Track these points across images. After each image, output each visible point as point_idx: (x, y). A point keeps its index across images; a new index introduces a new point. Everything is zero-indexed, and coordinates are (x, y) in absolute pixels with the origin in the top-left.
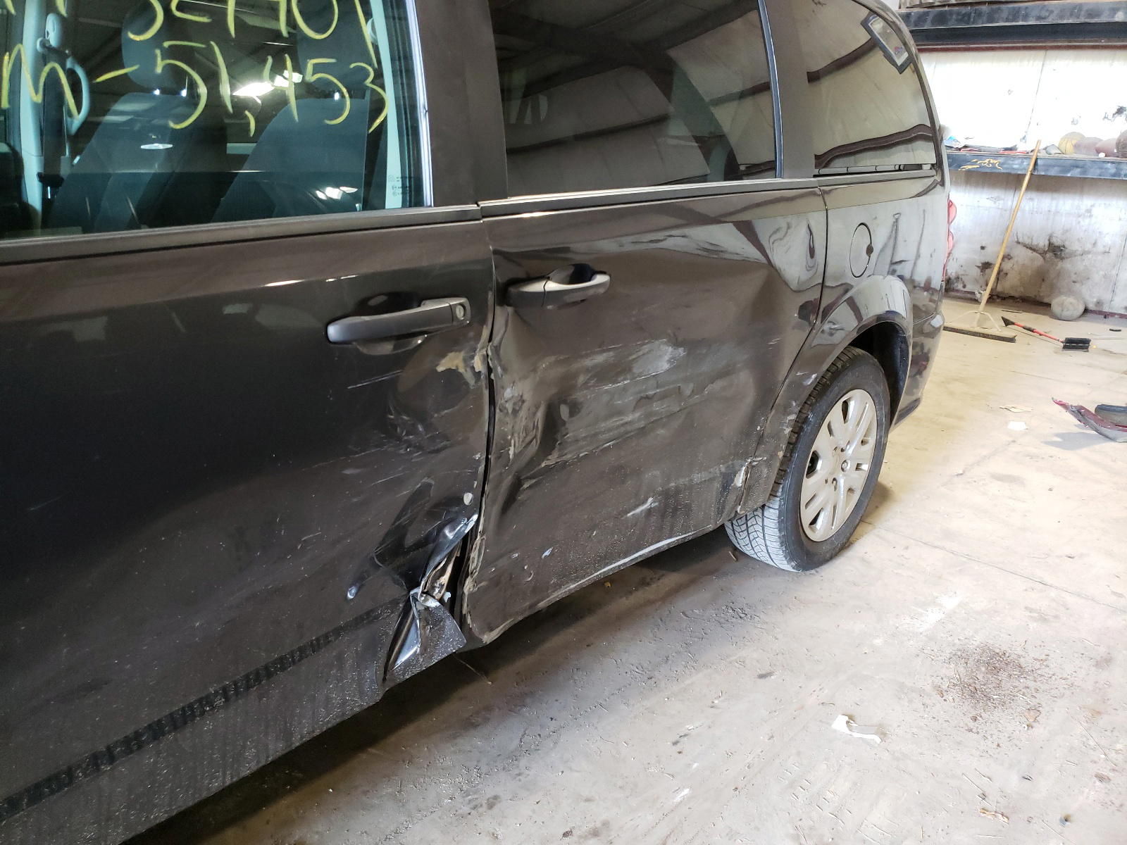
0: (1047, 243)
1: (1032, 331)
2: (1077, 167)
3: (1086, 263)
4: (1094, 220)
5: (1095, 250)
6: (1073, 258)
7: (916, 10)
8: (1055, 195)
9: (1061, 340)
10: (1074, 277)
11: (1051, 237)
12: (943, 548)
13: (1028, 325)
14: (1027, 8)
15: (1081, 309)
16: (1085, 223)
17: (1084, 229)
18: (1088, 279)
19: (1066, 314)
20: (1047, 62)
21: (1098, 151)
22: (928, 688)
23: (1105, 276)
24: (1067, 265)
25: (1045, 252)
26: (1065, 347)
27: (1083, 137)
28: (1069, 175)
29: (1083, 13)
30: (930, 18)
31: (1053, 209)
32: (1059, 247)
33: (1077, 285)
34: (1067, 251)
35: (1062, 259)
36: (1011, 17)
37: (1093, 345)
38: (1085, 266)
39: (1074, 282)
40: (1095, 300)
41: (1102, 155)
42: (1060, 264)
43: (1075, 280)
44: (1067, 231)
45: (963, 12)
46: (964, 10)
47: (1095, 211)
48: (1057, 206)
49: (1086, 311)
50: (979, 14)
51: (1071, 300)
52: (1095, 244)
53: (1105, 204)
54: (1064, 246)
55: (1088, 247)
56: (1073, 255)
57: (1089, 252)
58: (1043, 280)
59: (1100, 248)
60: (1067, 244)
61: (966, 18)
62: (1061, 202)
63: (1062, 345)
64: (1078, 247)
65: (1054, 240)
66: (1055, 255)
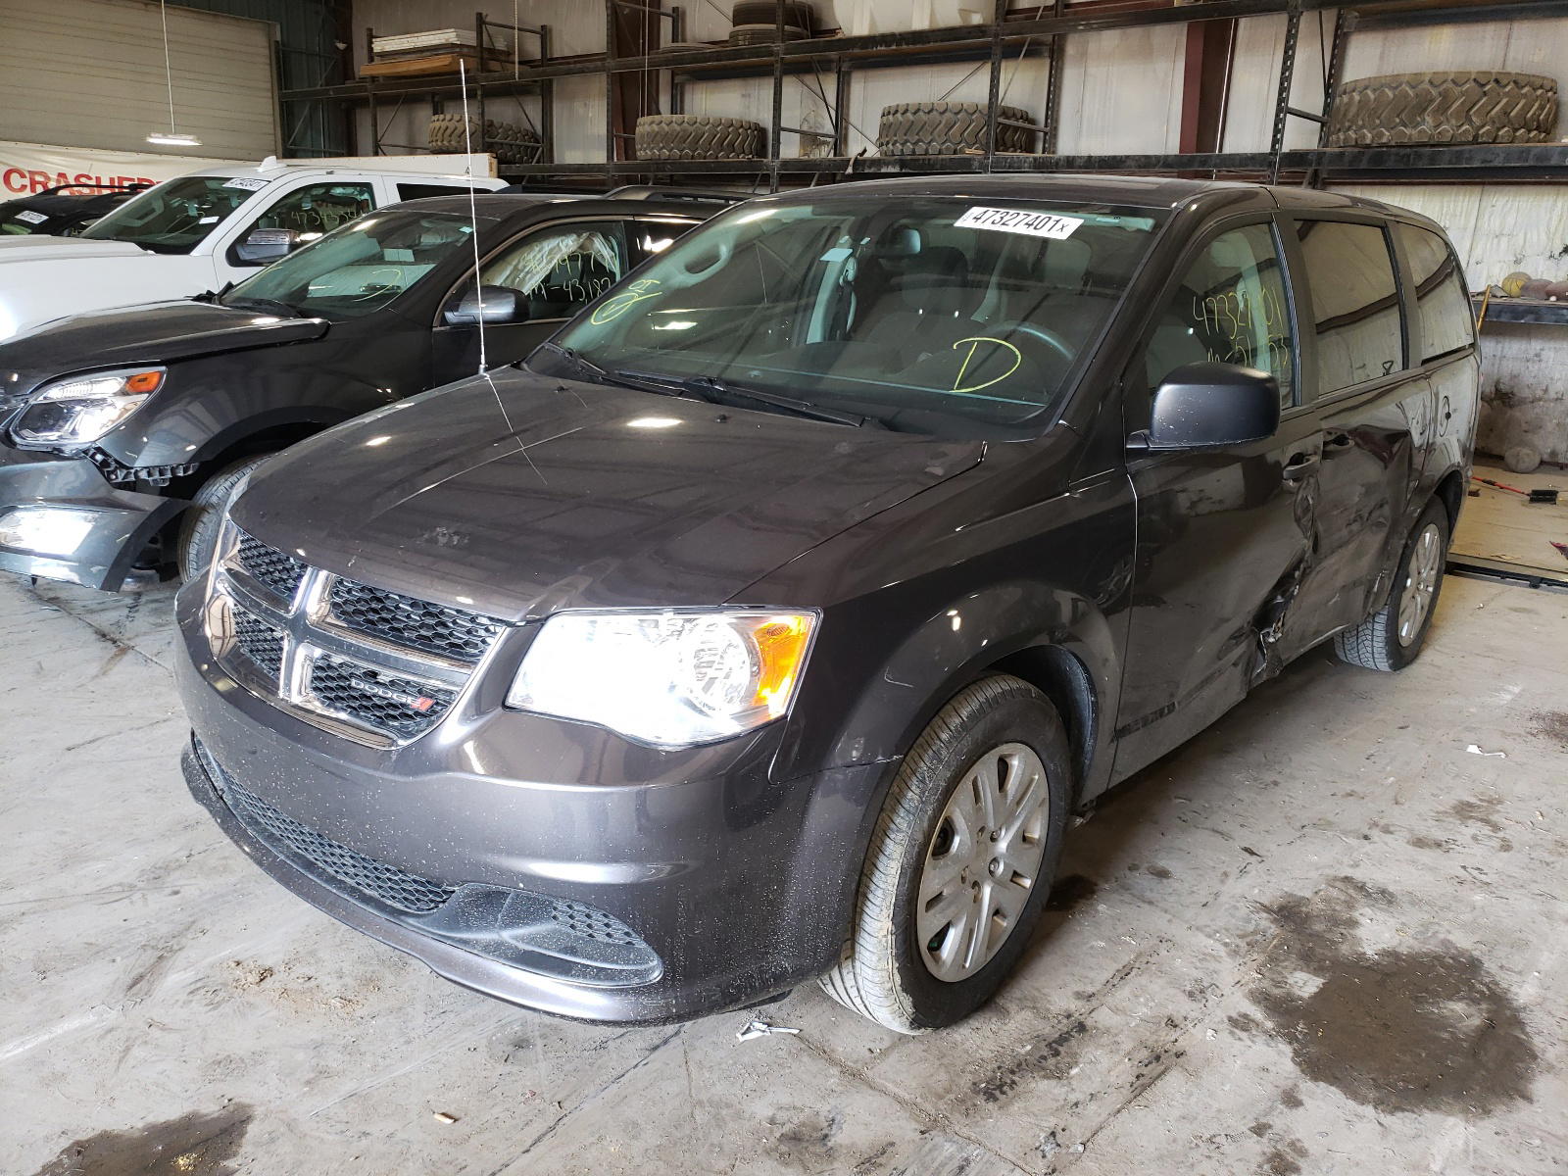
0: (1493, 389)
1: (1493, 484)
2: (1532, 313)
3: (1537, 410)
4: (1543, 365)
5: (1546, 396)
6: (1524, 406)
7: (1349, 149)
8: (1501, 339)
9: (1526, 492)
10: (1525, 427)
11: (1498, 383)
12: (1492, 657)
13: (1488, 479)
14: (1471, 151)
15: (1537, 461)
16: (1534, 368)
17: (1533, 375)
18: (1541, 427)
19: (1522, 466)
20: (1485, 198)
21: (1549, 295)
22: (1523, 733)
23: (1558, 424)
24: (1517, 413)
25: (1492, 400)
26: (1532, 500)
27: (1529, 279)
28: (1522, 321)
29: (1531, 157)
30: (1365, 160)
31: (1499, 354)
32: (1506, 394)
33: (1529, 436)
34: (1516, 398)
35: (1511, 407)
36: (1454, 160)
37: (1561, 497)
38: (1537, 414)
39: (1526, 432)
40: (1549, 450)
41: (1553, 298)
42: (1509, 412)
43: (1526, 429)
44: (1515, 376)
45: (1401, 154)
46: (1403, 151)
47: (1545, 355)
48: (1502, 351)
49: (1542, 463)
50: (1419, 156)
51: (1526, 451)
52: (1546, 391)
53: (1555, 348)
54: (1512, 393)
55: (1539, 393)
56: (1523, 401)
57: (1540, 399)
58: (1491, 430)
59: (1552, 394)
60: (1515, 390)
61: (1405, 159)
62: (1507, 345)
63: (1529, 498)
64: (1526, 393)
65: (1502, 386)
66: (1503, 402)
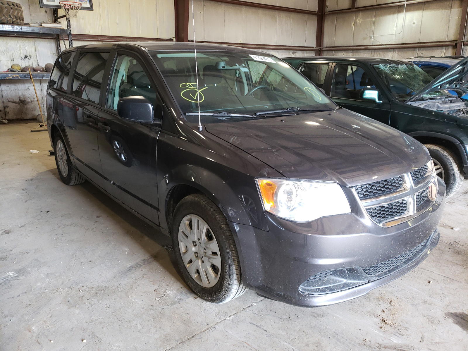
0: (19, 100)
3: (33, 104)
4: (32, 91)
5: (34, 100)
6: (29, 104)
10: (31, 109)
11: (19, 98)
16: (29, 92)
17: (29, 94)
18: (36, 109)
24: (28, 106)
25: (19, 103)
31: (17, 89)
32: (23, 101)
33: (34, 112)
34: (26, 102)
35: (26, 104)
39: (32, 111)
42: (26, 106)
44: (24, 95)
47: (30, 88)
52: (34, 98)
54: (25, 100)
55: (32, 99)
56: (28, 102)
57: (33, 101)
58: (22, 112)
62: (19, 86)
64: (29, 100)
65: (21, 99)
66: (23, 103)
